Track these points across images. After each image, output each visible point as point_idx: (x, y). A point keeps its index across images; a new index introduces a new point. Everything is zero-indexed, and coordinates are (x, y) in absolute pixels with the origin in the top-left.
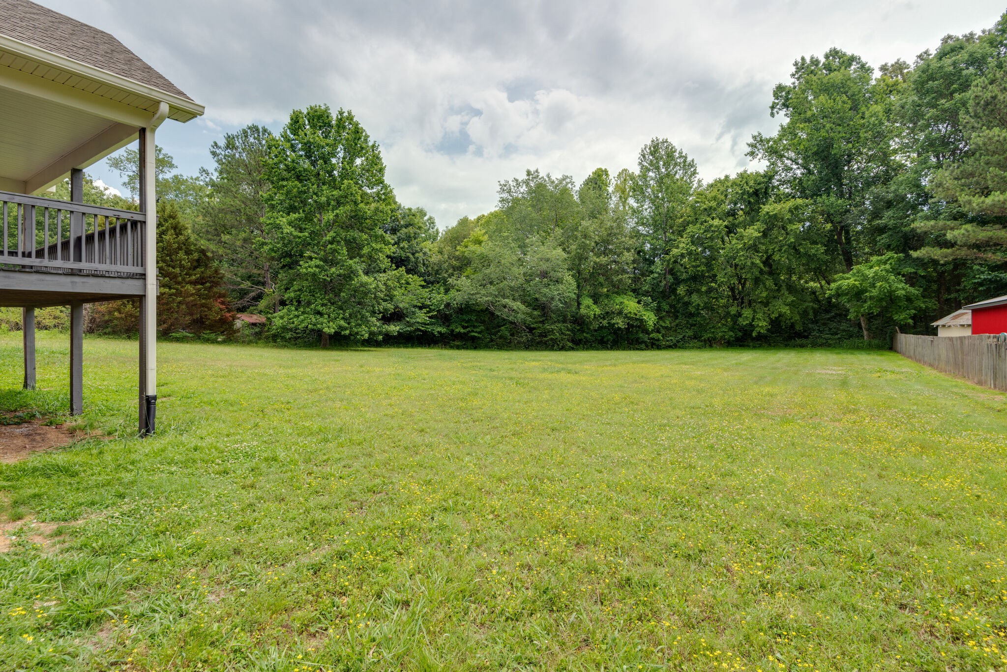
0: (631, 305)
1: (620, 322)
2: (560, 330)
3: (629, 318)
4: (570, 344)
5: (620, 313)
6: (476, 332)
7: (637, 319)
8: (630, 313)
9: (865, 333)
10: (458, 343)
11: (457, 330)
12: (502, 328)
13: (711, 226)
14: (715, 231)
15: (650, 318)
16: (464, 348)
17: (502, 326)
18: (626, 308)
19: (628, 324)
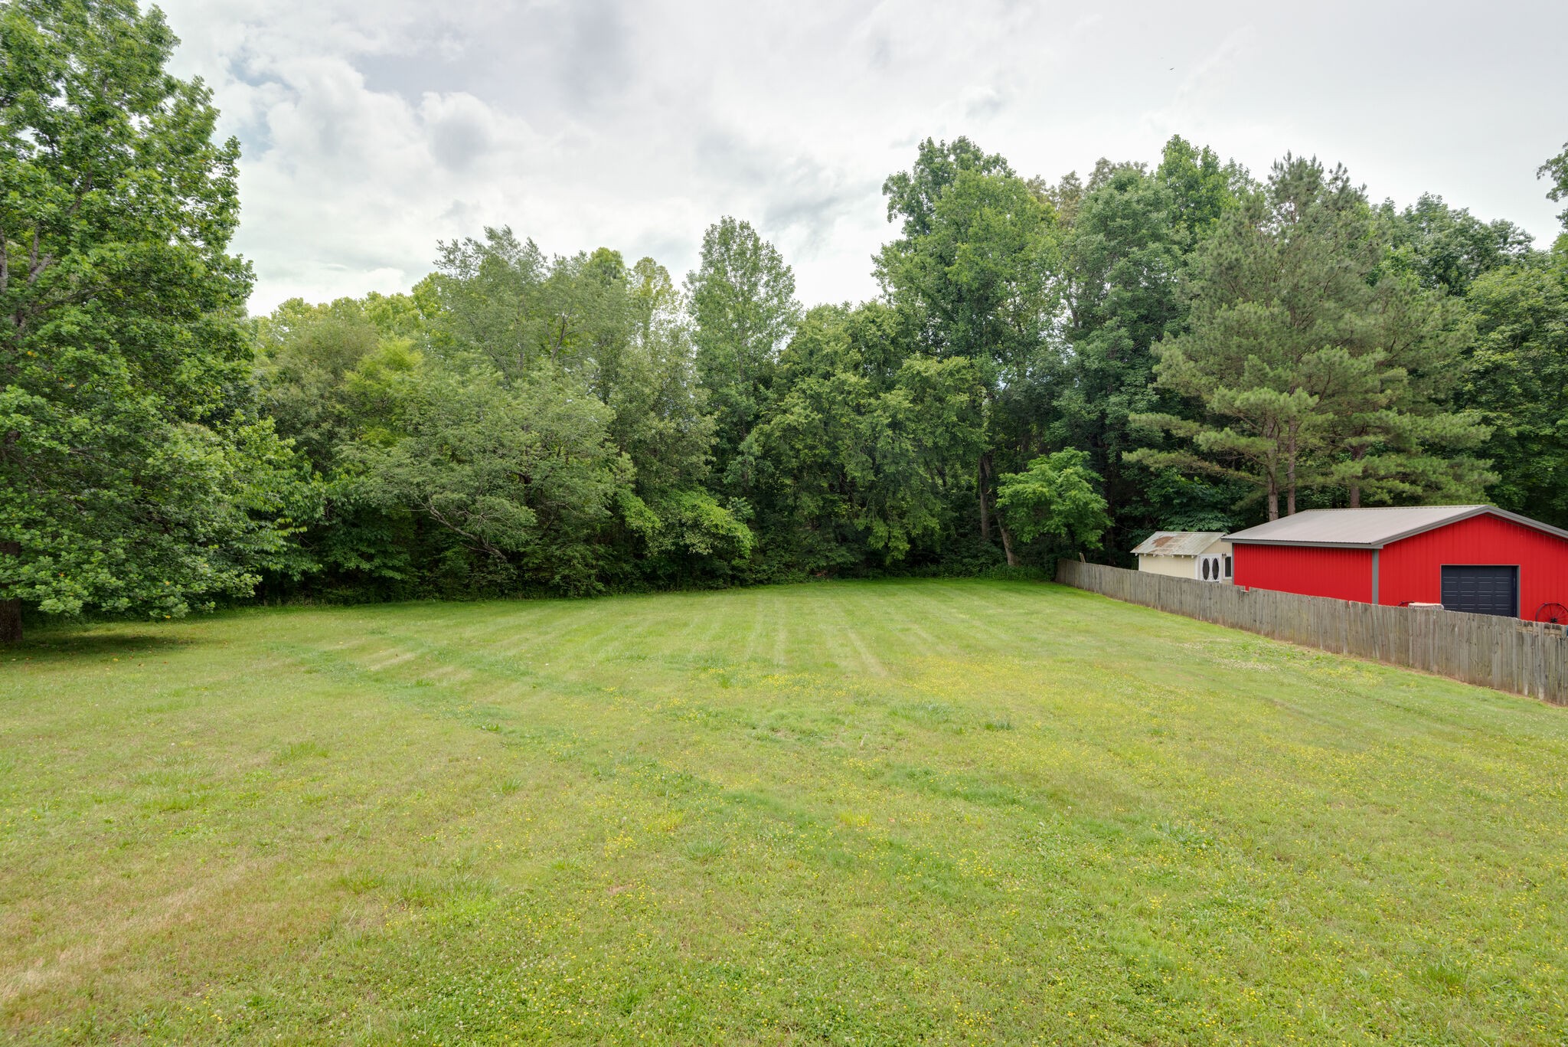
0: (717, 514)
1: (700, 545)
2: (584, 558)
3: (715, 536)
4: (600, 586)
5: (696, 525)
6: (394, 568)
7: (723, 537)
8: (716, 526)
9: (1009, 555)
10: (349, 592)
11: (352, 565)
12: (449, 553)
13: (843, 383)
14: (849, 393)
15: (745, 536)
16: (359, 602)
17: (447, 549)
18: (705, 516)
19: (713, 547)
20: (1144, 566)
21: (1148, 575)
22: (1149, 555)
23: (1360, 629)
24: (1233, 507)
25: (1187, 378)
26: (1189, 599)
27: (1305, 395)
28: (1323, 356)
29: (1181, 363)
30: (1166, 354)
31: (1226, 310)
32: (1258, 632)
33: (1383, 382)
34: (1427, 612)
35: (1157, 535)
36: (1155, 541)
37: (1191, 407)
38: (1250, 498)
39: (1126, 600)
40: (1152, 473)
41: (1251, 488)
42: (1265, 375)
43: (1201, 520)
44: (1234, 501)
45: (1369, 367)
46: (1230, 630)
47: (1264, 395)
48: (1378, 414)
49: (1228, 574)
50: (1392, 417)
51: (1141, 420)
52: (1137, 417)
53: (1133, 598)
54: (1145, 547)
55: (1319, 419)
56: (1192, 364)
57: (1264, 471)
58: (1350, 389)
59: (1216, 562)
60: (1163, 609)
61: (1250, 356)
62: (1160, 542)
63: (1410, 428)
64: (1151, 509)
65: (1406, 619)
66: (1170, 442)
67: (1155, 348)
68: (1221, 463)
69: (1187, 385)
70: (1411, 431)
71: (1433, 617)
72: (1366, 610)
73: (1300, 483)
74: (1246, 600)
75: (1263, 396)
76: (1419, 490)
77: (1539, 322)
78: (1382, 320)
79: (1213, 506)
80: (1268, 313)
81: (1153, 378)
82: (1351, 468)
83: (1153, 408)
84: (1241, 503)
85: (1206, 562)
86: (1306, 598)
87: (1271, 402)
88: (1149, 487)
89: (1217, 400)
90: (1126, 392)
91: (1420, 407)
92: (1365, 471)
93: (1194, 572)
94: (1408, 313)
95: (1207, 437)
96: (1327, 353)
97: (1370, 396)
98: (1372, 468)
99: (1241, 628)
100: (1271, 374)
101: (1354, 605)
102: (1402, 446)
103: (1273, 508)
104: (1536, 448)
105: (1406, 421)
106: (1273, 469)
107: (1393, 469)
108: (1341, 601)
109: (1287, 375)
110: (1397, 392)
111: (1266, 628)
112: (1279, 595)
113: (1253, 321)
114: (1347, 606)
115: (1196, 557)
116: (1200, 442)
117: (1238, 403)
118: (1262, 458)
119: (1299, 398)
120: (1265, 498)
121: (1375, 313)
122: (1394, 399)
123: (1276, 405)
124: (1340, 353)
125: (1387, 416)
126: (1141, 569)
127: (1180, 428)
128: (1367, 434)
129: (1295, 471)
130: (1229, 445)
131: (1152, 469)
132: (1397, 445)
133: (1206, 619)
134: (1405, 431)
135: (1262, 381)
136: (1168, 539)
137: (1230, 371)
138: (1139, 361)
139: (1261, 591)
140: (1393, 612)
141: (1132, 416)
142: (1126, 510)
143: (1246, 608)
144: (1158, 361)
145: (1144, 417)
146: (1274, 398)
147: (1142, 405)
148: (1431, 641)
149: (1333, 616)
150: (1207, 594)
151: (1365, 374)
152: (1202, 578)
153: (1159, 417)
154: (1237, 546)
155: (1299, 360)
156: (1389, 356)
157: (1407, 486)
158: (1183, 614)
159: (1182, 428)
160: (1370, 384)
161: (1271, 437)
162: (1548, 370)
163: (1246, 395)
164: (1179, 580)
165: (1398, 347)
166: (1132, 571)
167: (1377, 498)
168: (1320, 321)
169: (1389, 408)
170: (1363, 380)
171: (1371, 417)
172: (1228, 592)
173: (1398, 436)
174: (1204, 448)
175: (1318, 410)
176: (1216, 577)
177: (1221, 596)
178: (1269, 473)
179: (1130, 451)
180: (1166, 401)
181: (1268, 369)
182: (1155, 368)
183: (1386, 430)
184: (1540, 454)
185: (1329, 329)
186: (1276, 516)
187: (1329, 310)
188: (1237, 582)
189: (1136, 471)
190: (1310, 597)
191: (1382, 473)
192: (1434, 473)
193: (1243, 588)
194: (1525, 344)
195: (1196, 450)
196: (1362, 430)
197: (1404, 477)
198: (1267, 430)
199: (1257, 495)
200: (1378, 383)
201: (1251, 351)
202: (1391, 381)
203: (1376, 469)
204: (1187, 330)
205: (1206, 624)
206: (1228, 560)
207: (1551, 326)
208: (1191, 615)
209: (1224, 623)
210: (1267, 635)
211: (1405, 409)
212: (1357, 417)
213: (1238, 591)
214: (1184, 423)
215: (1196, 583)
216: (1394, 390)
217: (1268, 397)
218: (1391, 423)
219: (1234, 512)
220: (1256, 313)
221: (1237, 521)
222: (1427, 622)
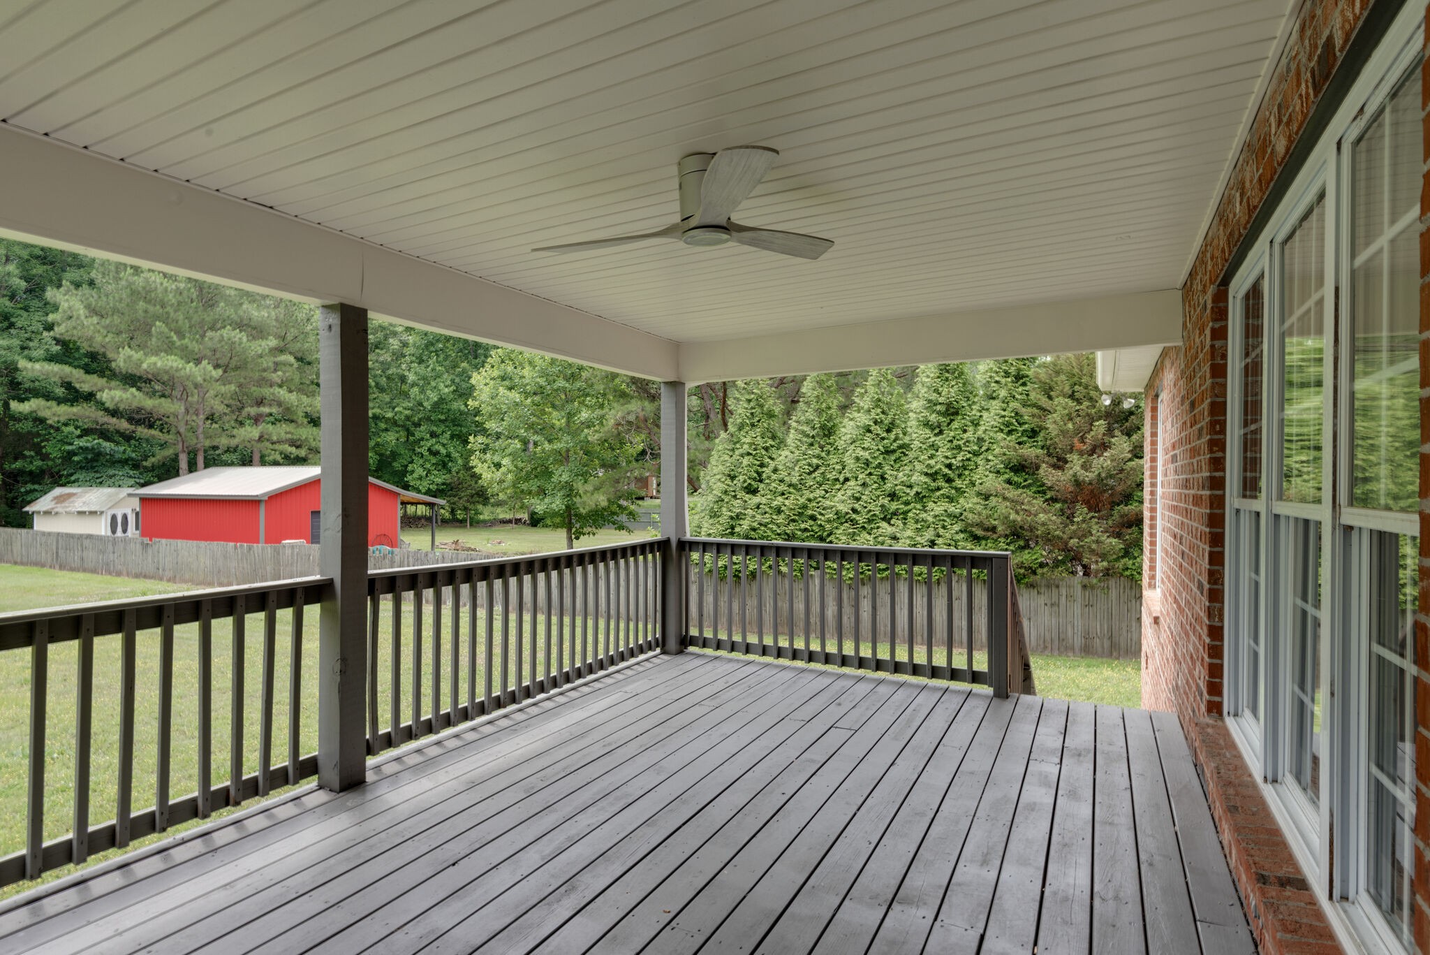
20: (40, 525)
21: (43, 534)
22: (47, 513)
23: (245, 566)
24: (144, 463)
25: (90, 333)
26: (91, 556)
27: (210, 368)
28: (225, 335)
29: (83, 317)
30: (64, 305)
31: (130, 274)
32: (161, 579)
33: (276, 364)
34: (292, 547)
35: (58, 491)
36: (55, 498)
37: (96, 363)
38: (160, 455)
39: (16, 563)
40: (51, 426)
41: (163, 446)
42: (173, 343)
43: (111, 477)
44: (146, 458)
45: (264, 350)
46: (136, 580)
47: (171, 362)
48: (272, 390)
49: (137, 528)
50: (282, 393)
51: (32, 369)
52: (29, 365)
53: (25, 560)
54: (43, 503)
55: (223, 389)
56: (95, 319)
57: (173, 430)
58: (249, 366)
59: (125, 517)
60: (62, 567)
61: (158, 323)
62: (60, 499)
63: (296, 404)
64: (50, 463)
65: (278, 554)
66: (74, 395)
67: (51, 294)
68: (130, 420)
69: (90, 339)
70: (297, 406)
71: (296, 550)
72: (250, 549)
73: (208, 443)
74: (150, 551)
75: (170, 364)
76: (302, 453)
77: (386, 338)
78: (273, 313)
79: (124, 462)
80: (174, 287)
81: (49, 327)
82: (251, 432)
83: (51, 358)
84: (152, 460)
85: (114, 518)
86: (203, 544)
87: (177, 370)
88: (48, 440)
89: (124, 358)
90: (17, 336)
91: (305, 387)
92: (261, 437)
93: (101, 528)
94: (297, 313)
95: (113, 394)
96: (227, 332)
97: (265, 374)
98: (267, 434)
99: (145, 577)
100: (178, 343)
101: (241, 546)
102: (291, 417)
103: (183, 464)
104: (383, 426)
105: (292, 398)
106: (182, 430)
107: (283, 436)
108: (232, 544)
109: (195, 347)
110: (287, 374)
111: (169, 574)
112: (181, 544)
113: (159, 291)
114: (236, 547)
115: (102, 513)
116: (104, 400)
117: (145, 366)
118: (171, 418)
119: (204, 369)
120: (177, 455)
121: (268, 307)
122: (284, 379)
123: (182, 373)
124: (239, 336)
125: (279, 393)
126: (35, 528)
127: (83, 382)
128: (264, 406)
129: (204, 432)
130: (135, 404)
131: (49, 422)
132: (287, 417)
133: (110, 574)
134: (292, 406)
135: (169, 348)
136: (70, 495)
137: (138, 333)
138: (35, 303)
139: (164, 541)
140: (269, 549)
141: (22, 363)
142: (18, 464)
143: (150, 558)
144: (56, 308)
145: (37, 366)
146: (180, 366)
147: (39, 353)
148: (295, 569)
149: (225, 557)
150: (110, 547)
151: (261, 356)
152: (109, 533)
153: (55, 368)
154: (145, 500)
155: (203, 336)
156: (282, 344)
157: (293, 450)
158: (85, 570)
159: (86, 382)
160: (265, 365)
161: (180, 399)
162: (390, 372)
163: (153, 359)
164: (80, 537)
165: (289, 337)
166: (24, 531)
167: (271, 458)
168: (222, 304)
169: (280, 386)
170: (260, 360)
171: (266, 392)
172: (132, 545)
173: (288, 409)
174: (109, 405)
175: (222, 380)
176: (125, 531)
177: (125, 549)
178: (178, 433)
179: (22, 400)
180: (67, 352)
181: (175, 338)
182: (51, 318)
183: (280, 404)
184: (386, 430)
185: (230, 312)
186: (187, 471)
187: (230, 296)
188: (143, 535)
189: (30, 424)
190: (207, 543)
191: (275, 438)
192: (314, 440)
193: (146, 540)
194: (377, 351)
195: (101, 405)
196: (260, 402)
197: (293, 443)
198: (176, 393)
199: (169, 452)
200: (271, 364)
201: (158, 318)
202: (284, 365)
203: (270, 435)
204: (91, 283)
205: (109, 577)
206: (137, 514)
207: (391, 340)
208: (94, 571)
209: (128, 575)
210: (169, 580)
211: (293, 388)
212: (256, 391)
213: (142, 543)
214: (88, 377)
215: (100, 538)
216: (284, 372)
217: (175, 365)
218: (282, 399)
219: (145, 468)
220: (162, 284)
221: (148, 477)
222: (292, 553)
